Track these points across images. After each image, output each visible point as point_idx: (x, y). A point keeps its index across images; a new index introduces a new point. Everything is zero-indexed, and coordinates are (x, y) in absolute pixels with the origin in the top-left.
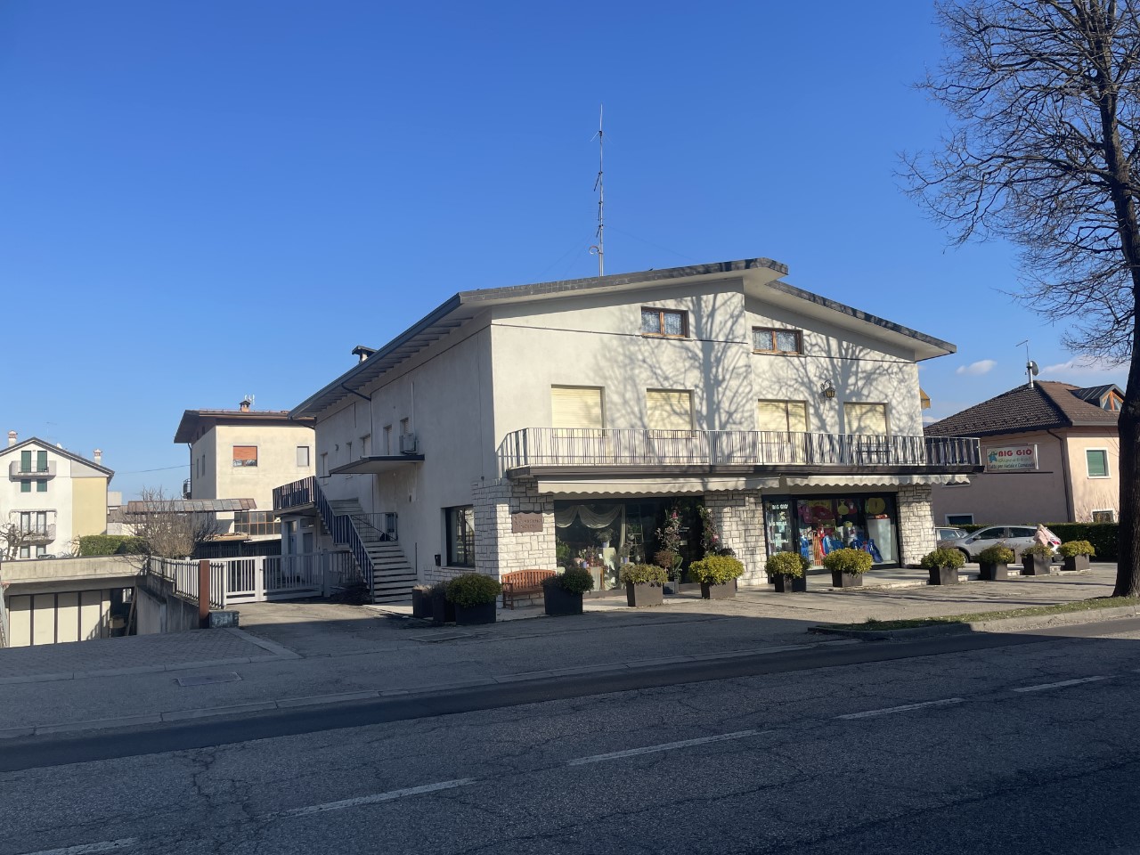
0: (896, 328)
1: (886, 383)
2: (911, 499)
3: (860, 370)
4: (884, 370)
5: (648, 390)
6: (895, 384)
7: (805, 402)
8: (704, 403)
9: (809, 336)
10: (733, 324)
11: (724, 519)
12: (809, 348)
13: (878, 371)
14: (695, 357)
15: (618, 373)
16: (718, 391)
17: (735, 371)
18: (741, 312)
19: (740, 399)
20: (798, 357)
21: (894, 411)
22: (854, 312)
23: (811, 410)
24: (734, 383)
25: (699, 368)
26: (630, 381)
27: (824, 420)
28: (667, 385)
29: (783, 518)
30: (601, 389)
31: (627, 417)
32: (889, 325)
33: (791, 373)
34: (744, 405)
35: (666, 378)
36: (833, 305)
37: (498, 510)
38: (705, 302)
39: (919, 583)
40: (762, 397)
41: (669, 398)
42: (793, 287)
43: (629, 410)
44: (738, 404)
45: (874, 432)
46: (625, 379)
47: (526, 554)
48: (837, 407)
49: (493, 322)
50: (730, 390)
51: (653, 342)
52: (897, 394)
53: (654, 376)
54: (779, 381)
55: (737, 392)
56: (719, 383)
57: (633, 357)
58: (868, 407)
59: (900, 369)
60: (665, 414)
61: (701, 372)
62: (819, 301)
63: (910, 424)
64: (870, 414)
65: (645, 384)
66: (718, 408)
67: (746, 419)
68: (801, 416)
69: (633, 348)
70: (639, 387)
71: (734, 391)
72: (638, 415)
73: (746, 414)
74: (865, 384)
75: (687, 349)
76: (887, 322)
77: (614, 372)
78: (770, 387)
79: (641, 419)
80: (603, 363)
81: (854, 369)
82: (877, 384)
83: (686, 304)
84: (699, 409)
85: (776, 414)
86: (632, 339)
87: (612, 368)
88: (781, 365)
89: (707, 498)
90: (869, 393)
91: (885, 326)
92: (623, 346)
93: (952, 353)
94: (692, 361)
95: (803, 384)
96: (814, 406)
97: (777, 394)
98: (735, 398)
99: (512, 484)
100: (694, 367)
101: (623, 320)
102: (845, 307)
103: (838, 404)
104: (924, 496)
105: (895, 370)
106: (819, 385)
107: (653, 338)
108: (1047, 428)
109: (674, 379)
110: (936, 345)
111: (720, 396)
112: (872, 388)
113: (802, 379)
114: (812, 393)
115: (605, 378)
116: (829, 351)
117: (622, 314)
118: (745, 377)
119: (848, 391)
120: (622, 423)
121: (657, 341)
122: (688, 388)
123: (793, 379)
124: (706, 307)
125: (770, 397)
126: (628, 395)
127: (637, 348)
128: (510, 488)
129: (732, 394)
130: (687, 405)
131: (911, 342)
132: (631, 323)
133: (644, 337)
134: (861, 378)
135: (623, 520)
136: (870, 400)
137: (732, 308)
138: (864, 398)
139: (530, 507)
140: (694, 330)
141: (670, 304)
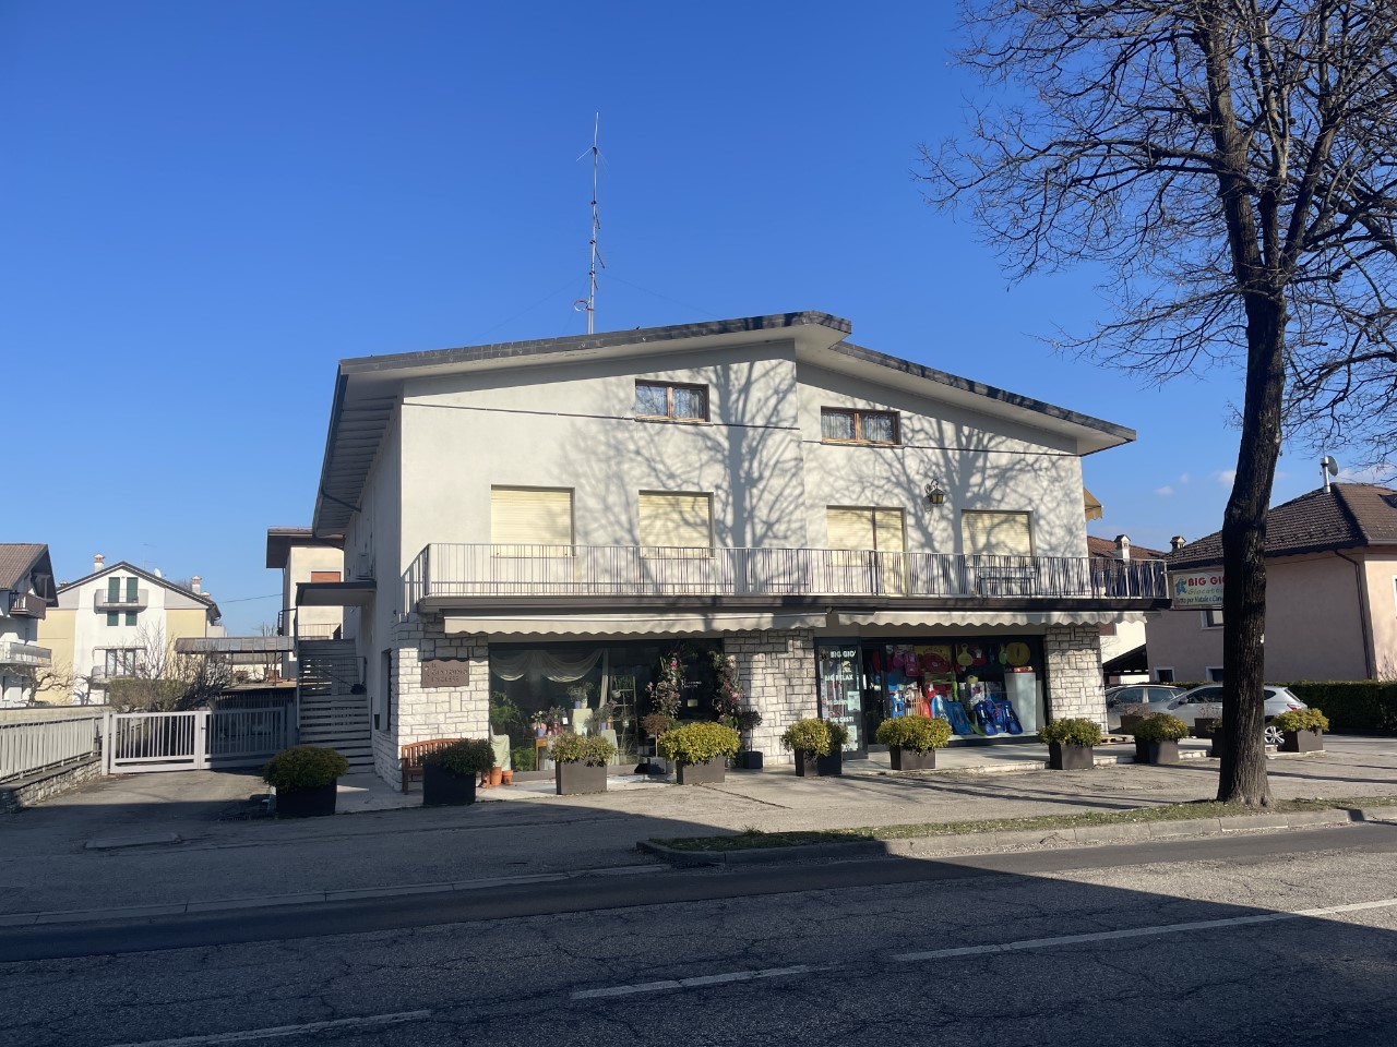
0: (1038, 406)
1: (1031, 482)
2: (1065, 646)
3: (988, 465)
4: (1028, 465)
5: (642, 492)
6: (1045, 484)
7: (902, 510)
8: (730, 510)
9: (910, 418)
10: (779, 402)
11: (754, 671)
12: (910, 435)
13: (1018, 467)
14: (717, 447)
15: (598, 468)
16: (751, 493)
17: (779, 466)
18: (792, 386)
19: (785, 504)
20: (892, 448)
21: (1042, 522)
22: (971, 386)
23: (910, 520)
24: (777, 483)
25: (722, 462)
26: (615, 480)
27: (931, 534)
28: (672, 485)
29: (848, 670)
30: (571, 491)
31: (609, 529)
32: (1026, 403)
33: (881, 470)
34: (791, 513)
35: (672, 476)
36: (936, 376)
37: (401, 655)
38: (736, 373)
39: (1033, 767)
40: (833, 503)
41: (678, 503)
42: (872, 352)
43: (612, 519)
44: (783, 511)
45: (1011, 551)
46: (608, 477)
47: (441, 718)
48: (951, 516)
49: (406, 400)
50: (770, 492)
51: (653, 428)
52: (1046, 498)
53: (653, 474)
54: (861, 480)
55: (781, 494)
56: (753, 482)
57: (621, 447)
58: (1003, 516)
59: (1054, 464)
60: (671, 525)
61: (726, 467)
62: (915, 370)
63: (1067, 539)
64: (1005, 526)
65: (637, 484)
66: (751, 517)
67: (794, 532)
68: (897, 529)
69: (621, 435)
70: (628, 488)
71: (776, 493)
72: (626, 525)
73: (794, 526)
74: (996, 485)
75: (705, 436)
76: (1023, 398)
77: (590, 467)
78: (847, 488)
79: (630, 531)
80: (574, 455)
81: (980, 463)
82: (1016, 484)
83: (706, 376)
84: (721, 517)
85: (858, 526)
86: (619, 424)
87: (588, 461)
88: (865, 458)
89: (727, 641)
90: (1003, 498)
91: (1020, 404)
92: (606, 432)
93: (1129, 441)
94: (712, 453)
95: (898, 484)
96: (915, 515)
97: (858, 499)
98: (778, 504)
99: (425, 620)
100: (717, 461)
101: (607, 398)
102: (956, 378)
103: (954, 512)
104: (1087, 641)
105: (1045, 464)
106: (923, 485)
107: (652, 422)
108: (1335, 548)
109: (684, 477)
110: (1103, 429)
111: (755, 501)
112: (1008, 490)
113: (897, 477)
114: (913, 497)
115: (577, 476)
116: (941, 441)
117: (606, 389)
118: (794, 475)
119: (969, 495)
120: (600, 537)
121: (657, 426)
122: (705, 491)
123: (883, 478)
124: (737, 379)
125: (846, 502)
126: (612, 499)
127: (627, 435)
128: (421, 627)
129: (772, 498)
130: (705, 514)
131: (1066, 426)
132: (621, 401)
133: (636, 420)
134: (990, 476)
135: (605, 669)
136: (1004, 507)
137: (777, 380)
138: (995, 503)
139: (451, 652)
140: (717, 411)
141: (682, 376)
